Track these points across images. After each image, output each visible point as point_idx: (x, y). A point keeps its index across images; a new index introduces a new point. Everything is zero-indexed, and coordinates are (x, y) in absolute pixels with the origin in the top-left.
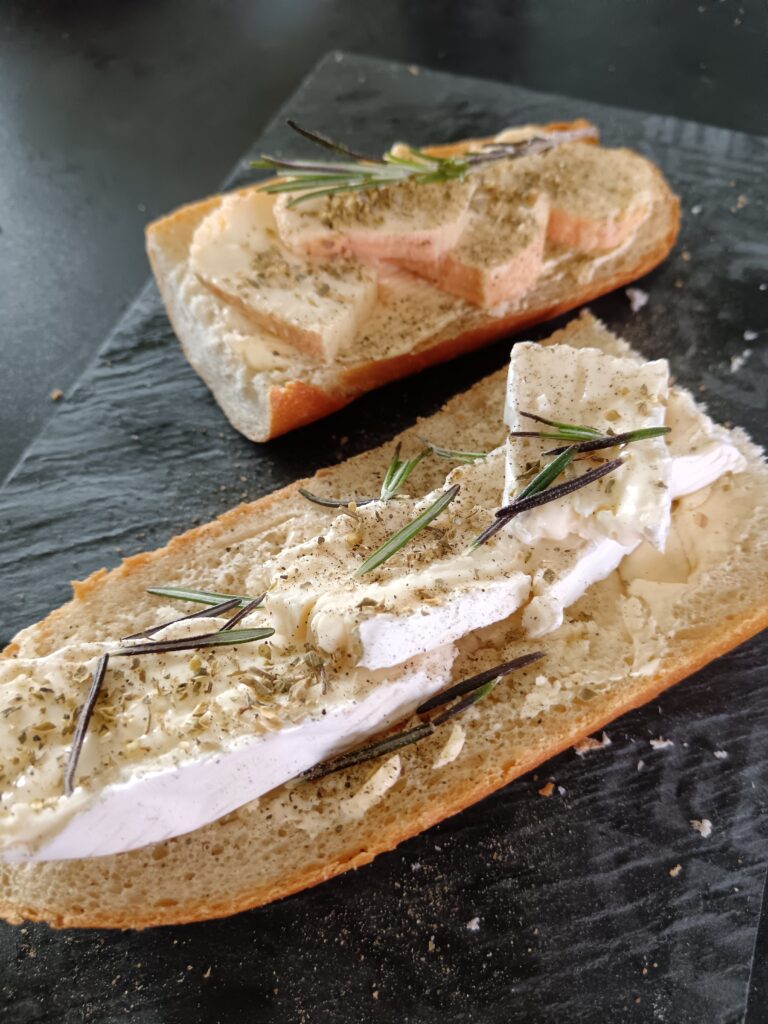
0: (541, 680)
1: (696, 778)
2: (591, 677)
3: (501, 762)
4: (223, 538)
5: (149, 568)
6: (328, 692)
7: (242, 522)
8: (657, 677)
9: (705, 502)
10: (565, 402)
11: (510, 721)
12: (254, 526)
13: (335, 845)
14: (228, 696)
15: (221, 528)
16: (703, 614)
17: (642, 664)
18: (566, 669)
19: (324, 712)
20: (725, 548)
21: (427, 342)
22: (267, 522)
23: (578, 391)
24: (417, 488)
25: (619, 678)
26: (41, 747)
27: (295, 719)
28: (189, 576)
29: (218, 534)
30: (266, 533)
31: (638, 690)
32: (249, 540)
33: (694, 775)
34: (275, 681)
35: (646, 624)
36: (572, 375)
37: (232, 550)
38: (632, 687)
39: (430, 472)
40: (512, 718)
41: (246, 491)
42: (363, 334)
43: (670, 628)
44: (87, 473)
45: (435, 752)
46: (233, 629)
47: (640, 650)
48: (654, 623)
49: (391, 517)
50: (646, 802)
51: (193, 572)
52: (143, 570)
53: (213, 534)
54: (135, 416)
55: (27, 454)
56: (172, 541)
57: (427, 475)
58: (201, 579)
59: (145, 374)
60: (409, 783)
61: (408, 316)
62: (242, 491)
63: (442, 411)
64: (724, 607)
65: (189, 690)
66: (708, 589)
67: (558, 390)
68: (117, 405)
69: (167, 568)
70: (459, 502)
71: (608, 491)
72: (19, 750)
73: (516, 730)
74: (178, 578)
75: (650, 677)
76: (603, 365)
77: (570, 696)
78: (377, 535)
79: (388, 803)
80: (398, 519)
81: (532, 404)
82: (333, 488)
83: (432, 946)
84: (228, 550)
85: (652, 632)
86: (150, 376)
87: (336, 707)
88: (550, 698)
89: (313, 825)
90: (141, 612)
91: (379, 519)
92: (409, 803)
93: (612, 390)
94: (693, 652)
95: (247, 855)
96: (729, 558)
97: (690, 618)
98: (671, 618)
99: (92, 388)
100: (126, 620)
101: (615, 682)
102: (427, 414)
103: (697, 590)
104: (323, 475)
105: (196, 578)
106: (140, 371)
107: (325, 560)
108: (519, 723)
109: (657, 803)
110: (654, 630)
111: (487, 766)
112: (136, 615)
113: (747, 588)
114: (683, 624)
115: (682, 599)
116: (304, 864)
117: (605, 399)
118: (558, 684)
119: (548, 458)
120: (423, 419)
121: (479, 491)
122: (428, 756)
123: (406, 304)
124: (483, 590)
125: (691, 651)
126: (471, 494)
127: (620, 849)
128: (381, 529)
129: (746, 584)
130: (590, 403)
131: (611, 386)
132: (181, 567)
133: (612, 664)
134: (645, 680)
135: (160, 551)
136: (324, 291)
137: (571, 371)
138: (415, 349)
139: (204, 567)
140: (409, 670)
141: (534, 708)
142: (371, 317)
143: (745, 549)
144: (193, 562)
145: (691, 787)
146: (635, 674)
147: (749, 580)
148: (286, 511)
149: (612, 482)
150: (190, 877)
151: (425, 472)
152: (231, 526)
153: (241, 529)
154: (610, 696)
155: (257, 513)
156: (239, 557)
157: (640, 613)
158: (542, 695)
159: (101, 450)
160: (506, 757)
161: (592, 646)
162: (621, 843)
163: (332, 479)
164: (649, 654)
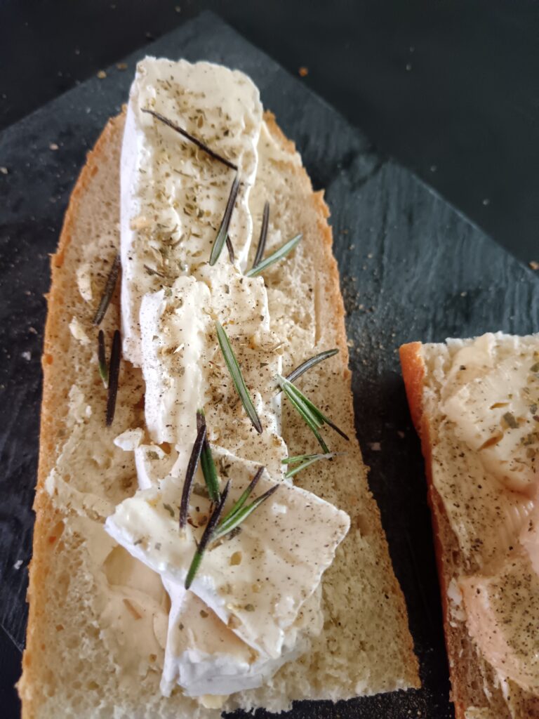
0: (89, 411)
1: (17, 537)
2: (70, 444)
3: (55, 357)
4: (322, 292)
5: (319, 241)
6: (146, 270)
7: (330, 307)
8: (42, 485)
9: (153, 630)
10: (275, 532)
11: (76, 378)
12: (323, 313)
13: (72, 254)
14: (176, 220)
15: (331, 293)
16: (63, 553)
17: (57, 482)
18: (89, 435)
19: (130, 259)
20: (104, 615)
21: (442, 507)
22: (322, 322)
23: (279, 550)
24: (298, 430)
25: (58, 461)
26: (190, 118)
27: (136, 243)
28: (303, 261)
29: (327, 289)
30: (313, 317)
31: (42, 468)
32: (313, 305)
33: (20, 538)
34: (170, 247)
35: (84, 508)
36: (297, 552)
37: (309, 292)
38: (47, 466)
39: (308, 446)
40: (77, 380)
41: (384, 349)
42: (467, 454)
43: (70, 523)
44: (444, 256)
45: (86, 326)
46: (225, 245)
47: (67, 489)
48: (80, 512)
49: (261, 375)
50: (24, 494)
51: (304, 266)
52: (319, 237)
53: (329, 286)
54: (485, 300)
55: (474, 226)
56: (334, 260)
57: (306, 442)
58: (296, 267)
59: (524, 318)
60: (78, 305)
61: (478, 504)
62: (386, 346)
63: (369, 491)
64: (58, 573)
65: (191, 202)
66: (79, 574)
67: (287, 532)
68: (500, 293)
69: (315, 251)
70: (251, 430)
71: (167, 507)
72: (193, 107)
73: (68, 377)
74: (305, 256)
75: (44, 481)
76: (292, 585)
77: (69, 424)
78: (252, 360)
79: (75, 289)
80: (258, 380)
81: (283, 501)
82: (329, 374)
83: (32, 330)
84: (311, 290)
85: (74, 507)
86: (521, 322)
87: (131, 268)
88: (74, 410)
89: (89, 249)
90: (287, 226)
91: (263, 365)
92: (67, 300)
93: (263, 579)
94: (42, 525)
95: (96, 216)
96: (95, 612)
97: (67, 542)
98: (77, 529)
99: (522, 280)
100: (284, 214)
101: (58, 457)
102: (371, 478)
103: (84, 563)
104: (346, 374)
105: (299, 266)
106: (529, 316)
107: (246, 315)
108: (72, 383)
109: (20, 501)
110: (76, 509)
111: (57, 348)
112: (286, 223)
113: (60, 605)
114: (67, 534)
115: (86, 549)
116: (73, 238)
117: (258, 567)
118: (80, 421)
119: (225, 484)
120: (366, 471)
121: (255, 453)
122: (87, 322)
123: (494, 511)
124: (161, 396)
125: (44, 524)
126: (256, 445)
127: (11, 460)
128: (255, 364)
129: (65, 607)
130: (262, 552)
131: (267, 579)
132: (312, 259)
133: (72, 465)
134: (45, 476)
135: (330, 251)
136: (510, 422)
137: (301, 553)
138: (435, 489)
139: (304, 272)
140: (135, 326)
141: (74, 395)
142: (487, 471)
143: (90, 628)
144: (312, 268)
145: (15, 530)
146: (53, 472)
147: (66, 610)
148: (325, 336)
149: (172, 514)
150: (102, 187)
151: (310, 442)
152: (331, 299)
153: (325, 305)
154: (51, 448)
155: (333, 319)
156: (302, 295)
157: (94, 509)
158: (80, 407)
159: (461, 271)
160: (55, 361)
161: (95, 463)
162: (14, 463)
163: (339, 378)
164: (60, 492)
